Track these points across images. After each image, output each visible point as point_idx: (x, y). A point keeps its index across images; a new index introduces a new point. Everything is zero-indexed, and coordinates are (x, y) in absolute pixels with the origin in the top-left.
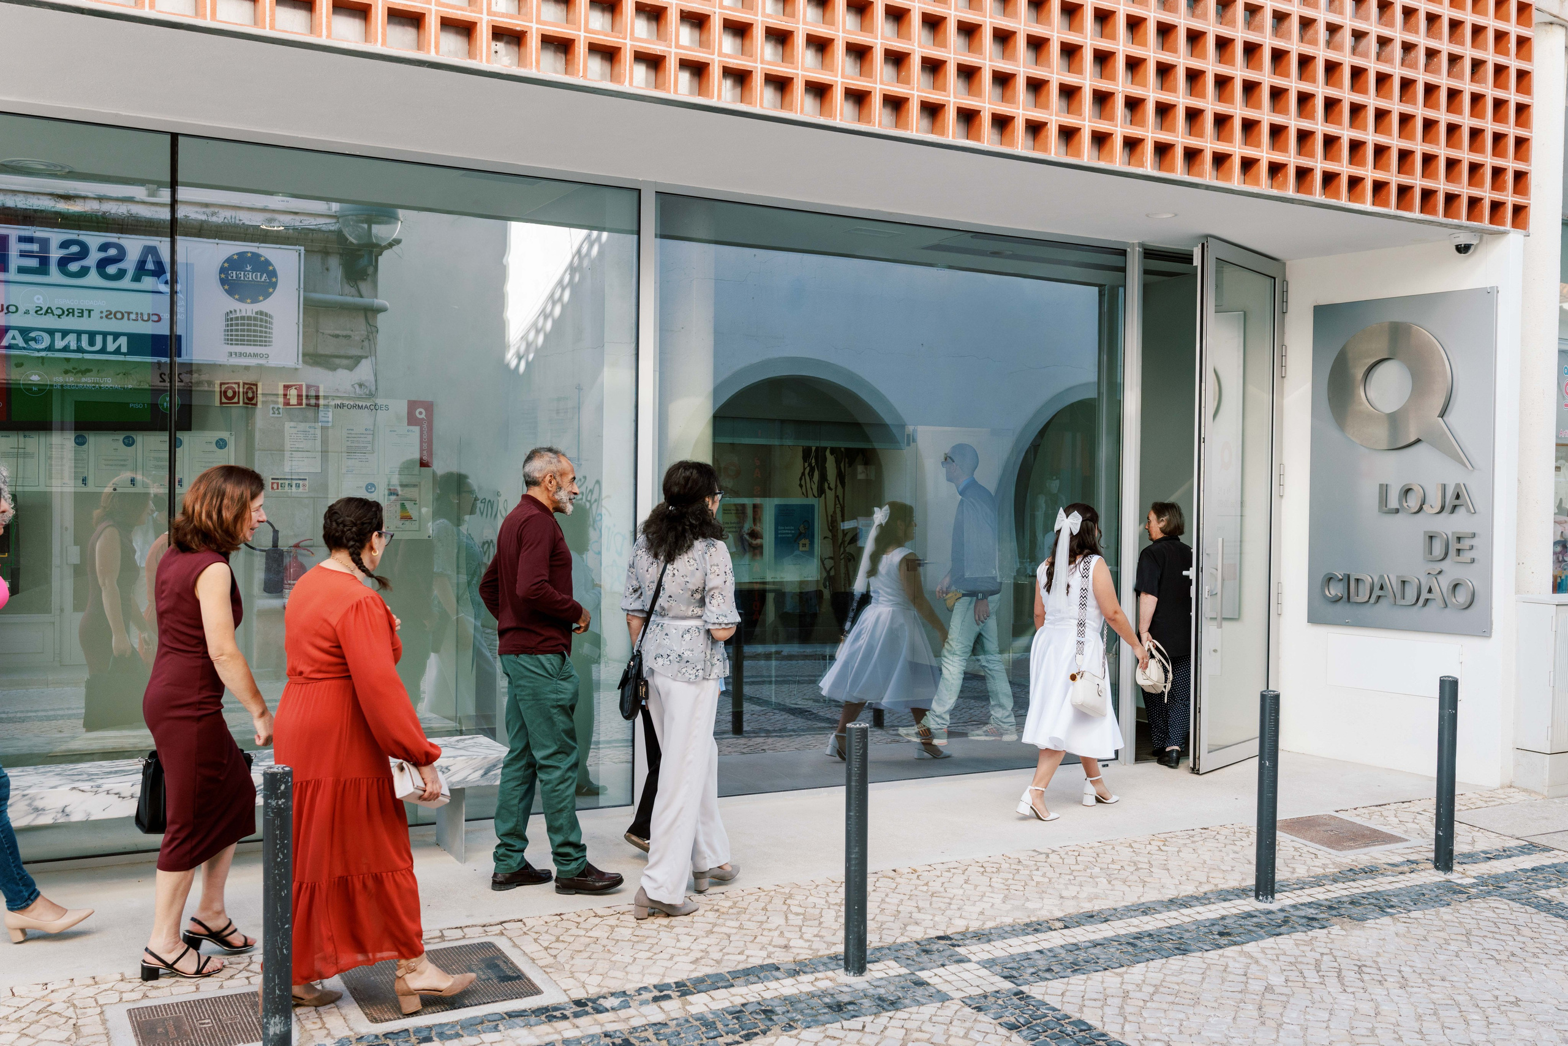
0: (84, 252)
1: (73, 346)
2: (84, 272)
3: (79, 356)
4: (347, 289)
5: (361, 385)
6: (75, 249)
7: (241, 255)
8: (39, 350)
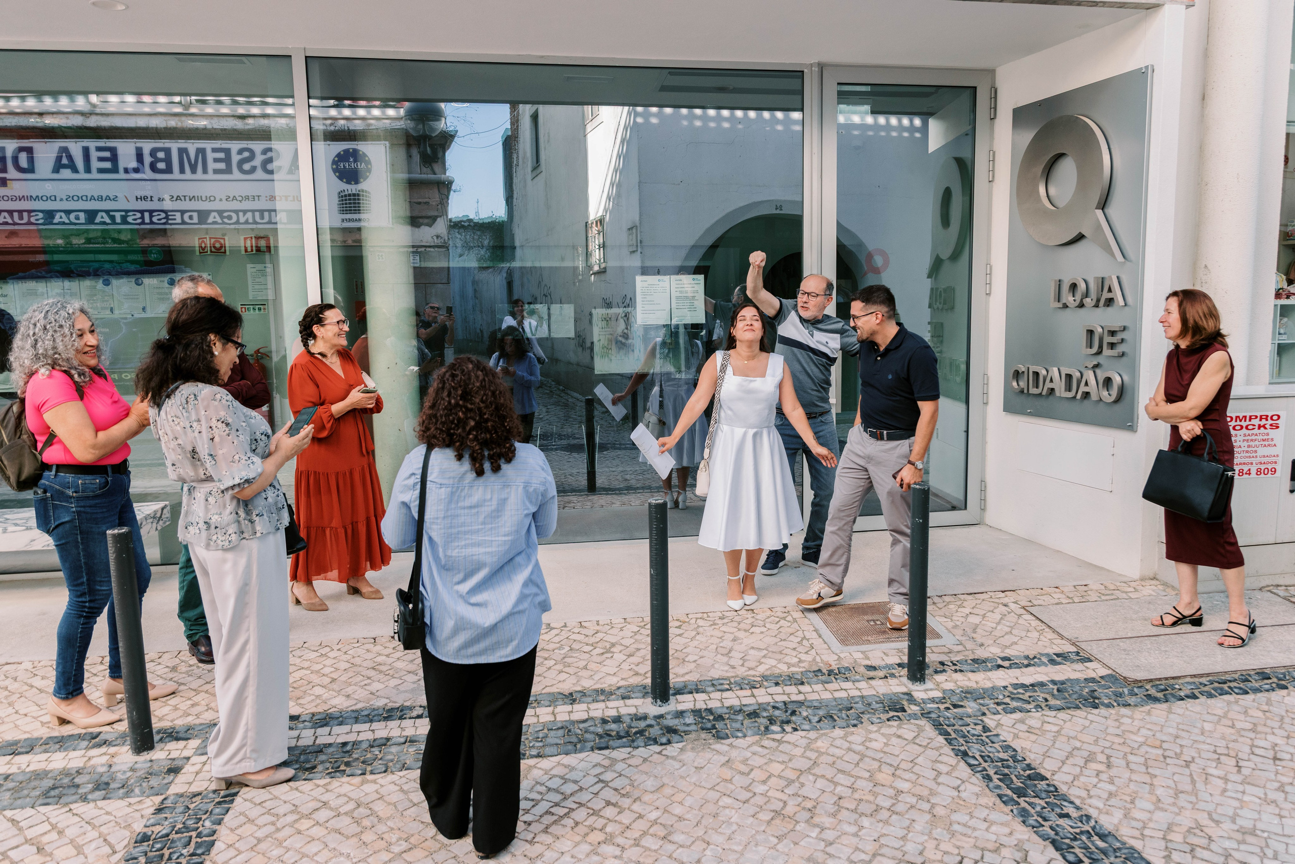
0: (253, 155)
1: (251, 221)
2: (253, 170)
3: (254, 226)
4: (424, 170)
5: (438, 237)
6: (246, 154)
7: (346, 151)
8: (230, 224)
